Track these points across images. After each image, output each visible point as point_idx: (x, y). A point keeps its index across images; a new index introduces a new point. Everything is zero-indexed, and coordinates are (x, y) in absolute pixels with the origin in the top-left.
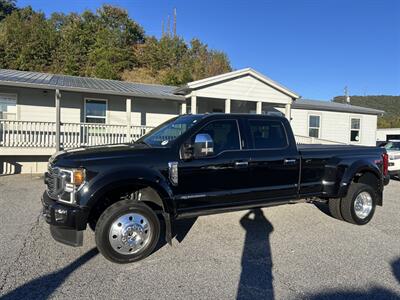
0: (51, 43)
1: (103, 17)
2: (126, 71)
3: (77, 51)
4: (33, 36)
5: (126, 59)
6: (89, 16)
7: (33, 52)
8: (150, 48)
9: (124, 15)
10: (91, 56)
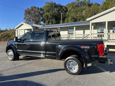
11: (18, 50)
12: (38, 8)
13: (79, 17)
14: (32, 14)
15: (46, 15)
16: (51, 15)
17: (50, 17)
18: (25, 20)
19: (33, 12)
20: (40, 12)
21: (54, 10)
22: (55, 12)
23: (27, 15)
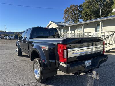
12: (78, 6)
14: (70, 12)
15: (85, 12)
16: (90, 11)
17: (89, 13)
18: (64, 19)
19: (72, 10)
20: (80, 10)
21: (95, 5)
22: (96, 8)
23: (66, 15)
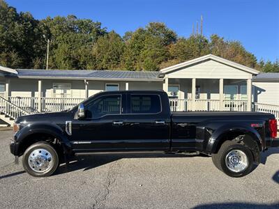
0: (120, 51)
1: (149, 30)
2: (163, 63)
3: (134, 53)
4: (110, 48)
5: (163, 55)
6: (141, 31)
7: (110, 57)
8: (179, 46)
9: (162, 27)
10: (141, 56)
11: (76, 143)
13: (85, 56)
21: (13, 26)
